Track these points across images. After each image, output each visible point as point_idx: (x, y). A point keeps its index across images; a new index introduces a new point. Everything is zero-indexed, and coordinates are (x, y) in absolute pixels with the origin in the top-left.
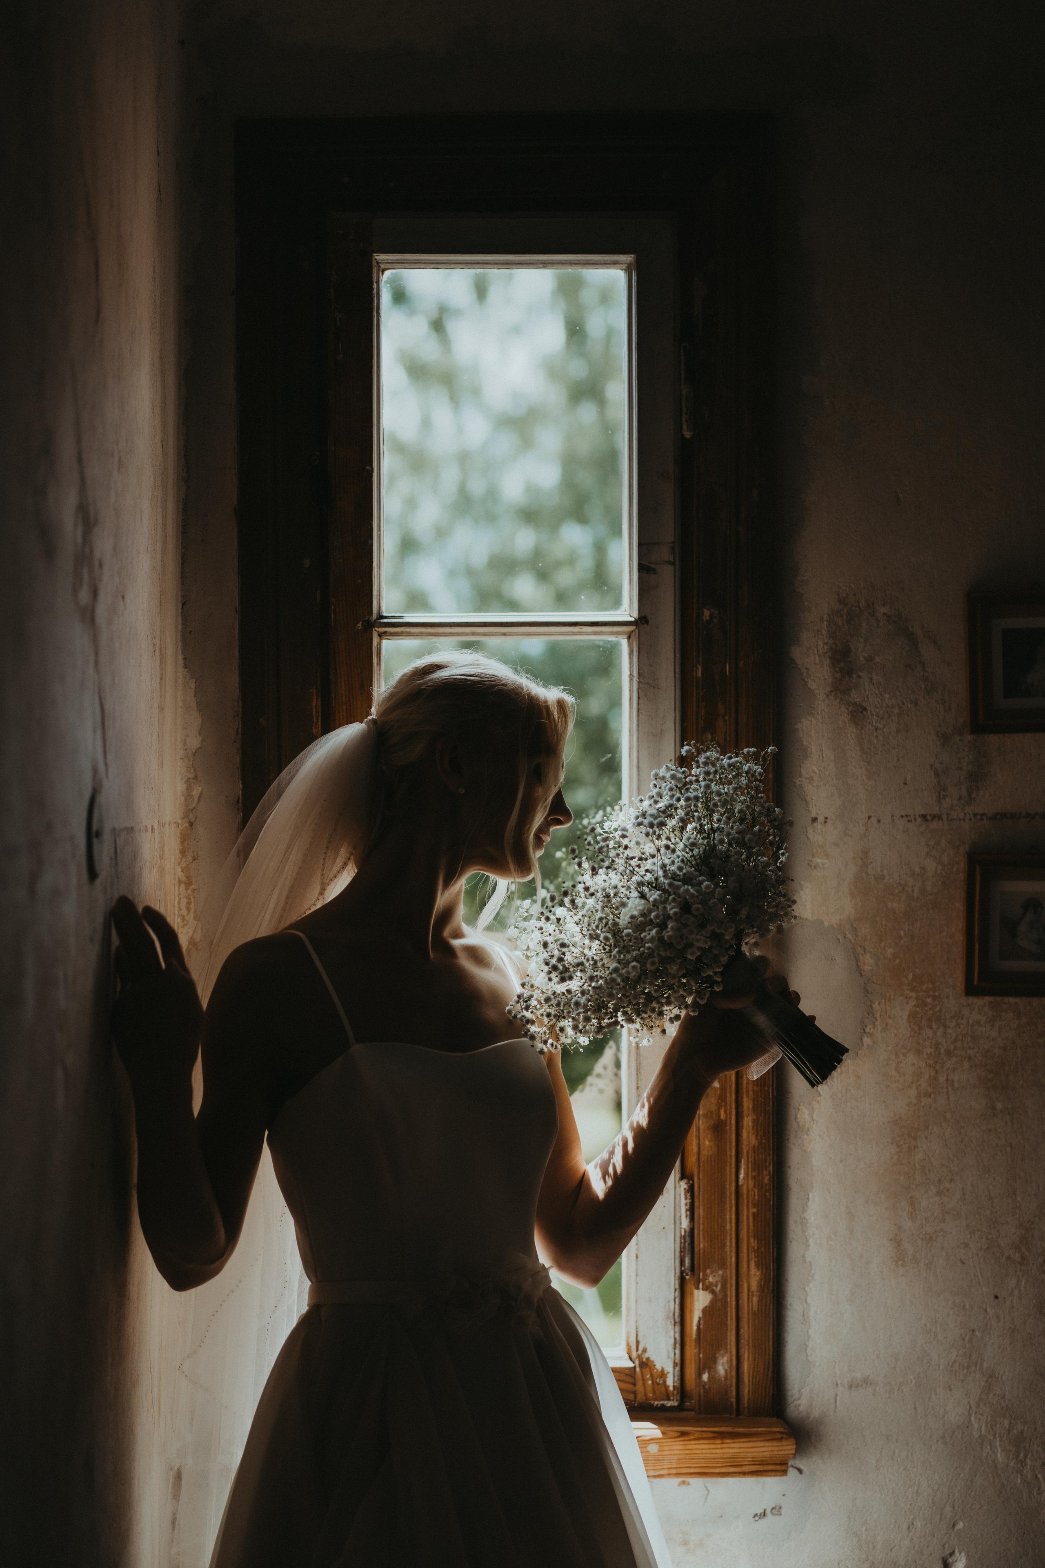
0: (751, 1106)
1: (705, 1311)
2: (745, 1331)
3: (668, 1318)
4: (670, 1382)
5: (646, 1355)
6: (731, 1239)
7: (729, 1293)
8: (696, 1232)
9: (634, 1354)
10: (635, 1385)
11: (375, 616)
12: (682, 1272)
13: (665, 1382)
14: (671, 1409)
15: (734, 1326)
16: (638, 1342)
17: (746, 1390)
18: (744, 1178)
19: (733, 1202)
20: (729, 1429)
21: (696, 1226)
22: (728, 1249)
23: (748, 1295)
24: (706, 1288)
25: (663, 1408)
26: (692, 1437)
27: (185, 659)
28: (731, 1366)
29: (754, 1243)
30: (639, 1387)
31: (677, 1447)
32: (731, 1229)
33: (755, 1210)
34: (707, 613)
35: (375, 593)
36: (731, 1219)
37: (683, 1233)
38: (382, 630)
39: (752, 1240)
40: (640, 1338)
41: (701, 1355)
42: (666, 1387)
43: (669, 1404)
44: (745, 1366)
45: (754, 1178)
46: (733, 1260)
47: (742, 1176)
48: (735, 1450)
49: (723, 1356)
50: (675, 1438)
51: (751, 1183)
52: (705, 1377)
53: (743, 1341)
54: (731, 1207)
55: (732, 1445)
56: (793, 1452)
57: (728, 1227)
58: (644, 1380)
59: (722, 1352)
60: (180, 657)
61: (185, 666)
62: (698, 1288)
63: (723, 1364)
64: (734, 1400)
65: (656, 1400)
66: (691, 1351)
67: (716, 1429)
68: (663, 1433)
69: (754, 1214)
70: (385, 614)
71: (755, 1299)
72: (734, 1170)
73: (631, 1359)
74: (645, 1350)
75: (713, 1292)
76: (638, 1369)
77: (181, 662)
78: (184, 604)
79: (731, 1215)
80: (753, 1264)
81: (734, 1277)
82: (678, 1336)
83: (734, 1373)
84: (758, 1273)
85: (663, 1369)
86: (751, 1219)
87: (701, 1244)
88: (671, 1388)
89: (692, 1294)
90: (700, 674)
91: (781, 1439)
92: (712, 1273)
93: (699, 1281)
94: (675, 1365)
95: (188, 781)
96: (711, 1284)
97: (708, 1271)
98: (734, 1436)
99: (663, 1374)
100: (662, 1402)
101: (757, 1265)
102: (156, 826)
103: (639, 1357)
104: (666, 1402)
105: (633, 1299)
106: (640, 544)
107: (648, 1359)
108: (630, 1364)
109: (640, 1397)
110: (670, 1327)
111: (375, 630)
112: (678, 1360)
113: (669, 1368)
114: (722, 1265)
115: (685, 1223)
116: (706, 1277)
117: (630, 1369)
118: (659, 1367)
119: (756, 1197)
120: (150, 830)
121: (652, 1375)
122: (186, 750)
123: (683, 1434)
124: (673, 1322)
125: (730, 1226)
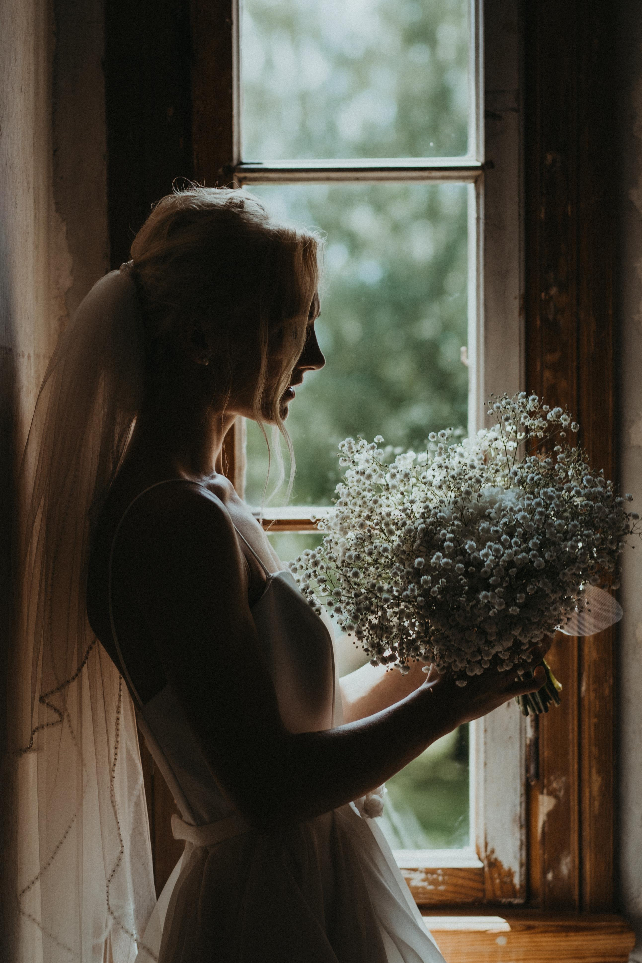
0: (592, 622)
1: (550, 815)
2: (587, 833)
3: (514, 821)
4: (517, 881)
5: (494, 856)
6: (573, 747)
7: (571, 797)
8: (540, 741)
9: (483, 855)
10: (483, 883)
11: (235, 162)
12: (527, 779)
13: (512, 881)
14: (518, 906)
15: (576, 828)
16: (486, 844)
17: (588, 888)
18: (586, 691)
19: (576, 713)
20: (572, 923)
21: (541, 736)
22: (570, 757)
23: (590, 799)
24: (550, 794)
25: (510, 905)
26: (537, 931)
27: (57, 203)
28: (574, 866)
29: (595, 751)
30: (488, 886)
31: (525, 939)
32: (573, 738)
33: (596, 720)
34: (549, 158)
35: (235, 140)
36: (573, 729)
37: (528, 742)
38: (242, 175)
39: (593, 748)
40: (489, 840)
41: (546, 856)
42: (513, 886)
43: (516, 901)
44: (588, 866)
45: (595, 690)
46: (576, 767)
47: (584, 688)
48: (580, 943)
49: (566, 856)
50: (520, 931)
51: (592, 695)
52: (550, 876)
53: (586, 844)
54: (573, 718)
55: (575, 938)
56: (633, 944)
57: (571, 736)
58: (492, 879)
59: (565, 853)
60: (52, 202)
61: (57, 210)
62: (542, 793)
63: (566, 864)
64: (576, 897)
65: (503, 897)
66: (537, 852)
67: (560, 923)
68: (512, 927)
69: (596, 725)
70: (244, 161)
71: (597, 804)
72: (576, 683)
73: (480, 859)
74: (493, 852)
75: (556, 797)
76: (486, 869)
77: (53, 206)
78: (55, 151)
79: (573, 725)
80: (594, 771)
81: (576, 783)
82: (524, 838)
83: (577, 872)
84: (599, 779)
85: (510, 870)
86: (592, 729)
87: (546, 753)
88: (518, 887)
89: (537, 800)
90: (543, 216)
91: (622, 933)
92: (556, 779)
93: (543, 787)
94: (521, 865)
95: (60, 319)
96: (555, 790)
97: (552, 778)
98: (578, 930)
99: (510, 874)
100: (509, 900)
101: (599, 772)
102: (32, 354)
103: (488, 857)
104: (512, 900)
105: (482, 803)
106: (486, 93)
107: (496, 860)
108: (480, 865)
109: (489, 895)
110: (517, 829)
111: (236, 176)
112: (524, 860)
113: (516, 868)
114: (565, 772)
115: (530, 733)
116: (550, 783)
117: (479, 869)
118: (506, 866)
119: (597, 709)
120: (26, 357)
121: (500, 875)
122: (58, 289)
123: (529, 928)
124: (519, 825)
125: (573, 736)
